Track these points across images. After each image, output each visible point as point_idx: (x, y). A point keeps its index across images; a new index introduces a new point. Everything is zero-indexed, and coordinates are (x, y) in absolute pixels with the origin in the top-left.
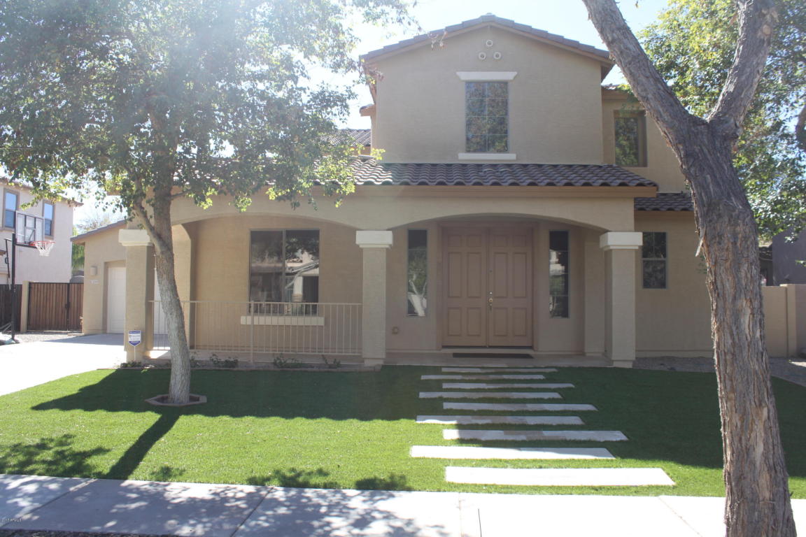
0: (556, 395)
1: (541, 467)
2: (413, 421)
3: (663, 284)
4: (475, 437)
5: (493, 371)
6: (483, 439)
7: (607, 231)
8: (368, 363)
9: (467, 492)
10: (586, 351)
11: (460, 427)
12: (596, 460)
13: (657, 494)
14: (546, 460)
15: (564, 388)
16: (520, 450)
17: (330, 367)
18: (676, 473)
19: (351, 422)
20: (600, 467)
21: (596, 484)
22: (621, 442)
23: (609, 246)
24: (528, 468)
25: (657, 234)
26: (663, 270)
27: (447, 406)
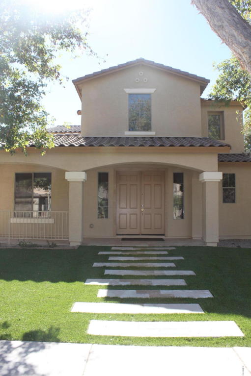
0: (172, 265)
1: (154, 321)
2: (83, 283)
3: (234, 201)
4: (117, 296)
5: (140, 249)
6: (122, 297)
7: (203, 172)
8: (72, 244)
9: (98, 344)
10: (193, 236)
11: (110, 287)
12: (191, 314)
13: (232, 346)
14: (158, 315)
15: (177, 260)
16: (143, 306)
17: (50, 247)
18: (244, 325)
19: (46, 284)
20: (194, 321)
21: (190, 335)
22: (209, 298)
23: (203, 180)
24: (146, 321)
25: (230, 175)
26: (233, 194)
27: (107, 272)
